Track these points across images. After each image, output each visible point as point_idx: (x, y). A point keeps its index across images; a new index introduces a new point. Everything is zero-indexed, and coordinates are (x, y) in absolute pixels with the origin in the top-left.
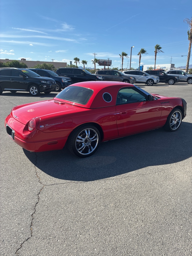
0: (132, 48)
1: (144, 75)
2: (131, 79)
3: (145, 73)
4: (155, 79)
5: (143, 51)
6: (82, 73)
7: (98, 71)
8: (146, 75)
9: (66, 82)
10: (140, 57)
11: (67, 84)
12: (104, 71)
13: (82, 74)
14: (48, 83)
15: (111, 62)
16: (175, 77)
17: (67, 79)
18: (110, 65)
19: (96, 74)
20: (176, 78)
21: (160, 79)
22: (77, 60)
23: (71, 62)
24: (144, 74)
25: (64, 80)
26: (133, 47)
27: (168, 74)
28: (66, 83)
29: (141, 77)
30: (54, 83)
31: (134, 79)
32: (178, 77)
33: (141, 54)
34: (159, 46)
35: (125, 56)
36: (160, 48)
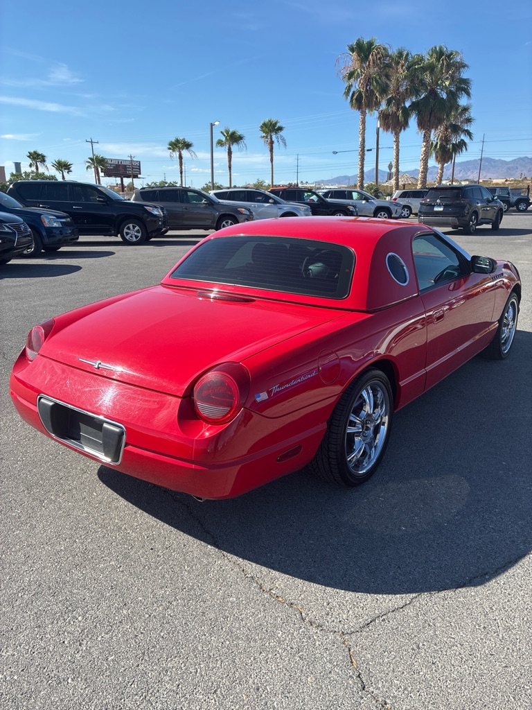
0: (212, 125)
1: (271, 201)
2: (241, 213)
3: (272, 195)
4: (302, 213)
5: (234, 138)
6: (99, 197)
7: (140, 193)
8: (276, 202)
9: (55, 225)
10: (230, 153)
11: (60, 231)
12: (160, 191)
13: (99, 201)
14: (7, 230)
15: (140, 166)
16: (349, 207)
17: (58, 217)
18: (136, 176)
19: (135, 200)
20: (351, 208)
22: (37, 157)
23: (18, 166)
24: (270, 198)
25: (48, 218)
26: (217, 123)
27: (329, 200)
28: (55, 228)
29: (264, 206)
30: (25, 229)
31: (248, 213)
32: (355, 207)
34: (276, 123)
35: (187, 148)
36: (280, 129)
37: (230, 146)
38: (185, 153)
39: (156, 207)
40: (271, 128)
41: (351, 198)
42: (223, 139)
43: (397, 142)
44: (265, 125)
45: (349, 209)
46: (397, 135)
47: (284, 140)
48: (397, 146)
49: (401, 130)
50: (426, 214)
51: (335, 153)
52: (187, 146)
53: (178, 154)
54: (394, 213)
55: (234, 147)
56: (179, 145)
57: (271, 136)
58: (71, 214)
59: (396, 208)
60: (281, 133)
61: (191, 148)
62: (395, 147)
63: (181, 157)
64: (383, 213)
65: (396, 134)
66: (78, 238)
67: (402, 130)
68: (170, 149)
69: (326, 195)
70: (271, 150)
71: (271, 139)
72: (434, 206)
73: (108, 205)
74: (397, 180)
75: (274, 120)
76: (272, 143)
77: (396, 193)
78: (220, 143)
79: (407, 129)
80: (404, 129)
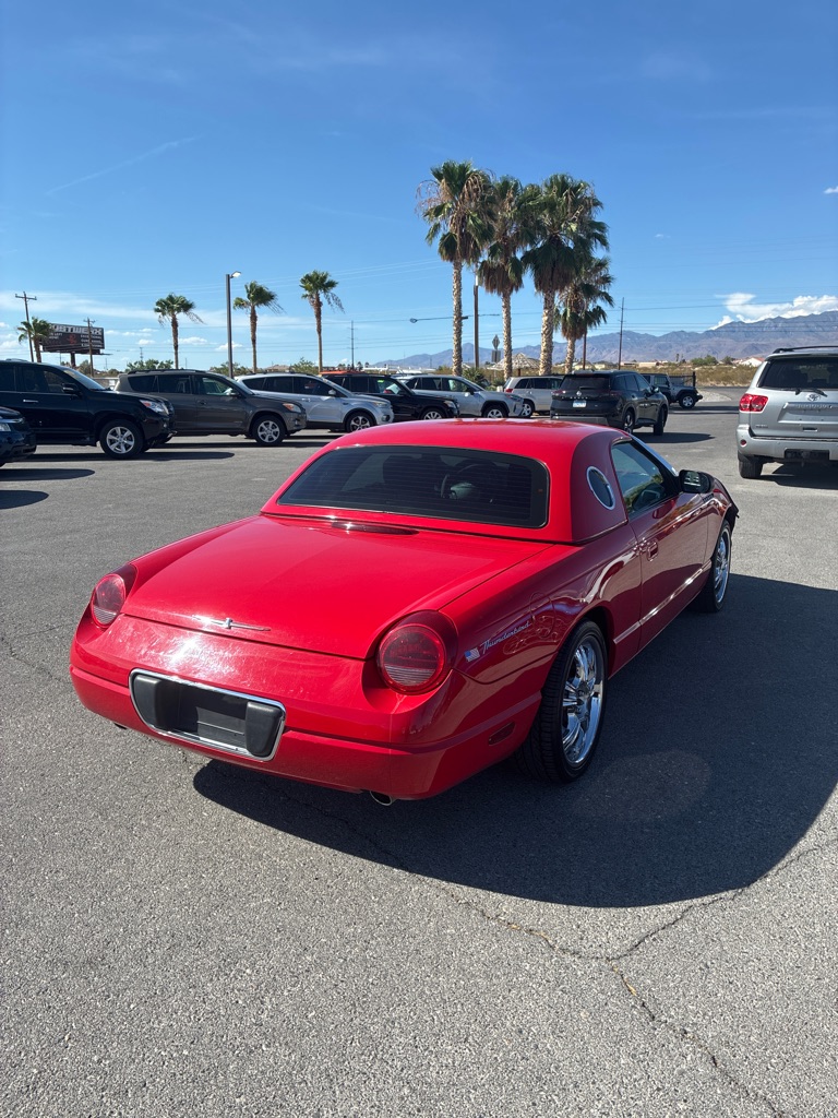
0: (229, 278)
1: (331, 392)
2: (288, 410)
3: (333, 384)
4: (379, 411)
5: (260, 296)
6: (67, 386)
7: (129, 378)
8: (338, 395)
9: (1, 428)
10: (254, 318)
11: (9, 439)
12: (160, 376)
13: (69, 391)
15: (101, 336)
16: (446, 402)
17: (5, 416)
18: (98, 352)
19: (119, 389)
20: (450, 404)
21: (396, 410)
24: (330, 388)
26: (236, 275)
27: (416, 391)
28: (1, 432)
29: (321, 401)
31: (300, 411)
32: (454, 401)
33: (256, 308)
34: (325, 277)
35: (186, 311)
36: (332, 284)
37: (253, 308)
38: (181, 316)
39: (158, 401)
40: (318, 284)
41: (447, 388)
42: (245, 298)
43: (507, 307)
44: (308, 278)
45: (446, 405)
46: (506, 298)
47: (337, 300)
48: (508, 313)
49: (511, 291)
50: (562, 412)
51: (414, 321)
52: (186, 307)
53: (171, 318)
54: (511, 410)
55: (261, 310)
56: (172, 306)
57: (318, 295)
58: (24, 412)
59: (514, 403)
60: (333, 290)
61: (192, 311)
62: (504, 315)
63: (175, 324)
64: (495, 411)
65: (504, 296)
66: (34, 450)
67: (514, 291)
68: (157, 310)
69: (411, 383)
70: (318, 315)
71: (318, 299)
72: (573, 400)
73: (81, 397)
74: (509, 362)
75: (321, 271)
76: (318, 305)
77: (512, 382)
78: (240, 304)
79: (521, 290)
80: (517, 290)
